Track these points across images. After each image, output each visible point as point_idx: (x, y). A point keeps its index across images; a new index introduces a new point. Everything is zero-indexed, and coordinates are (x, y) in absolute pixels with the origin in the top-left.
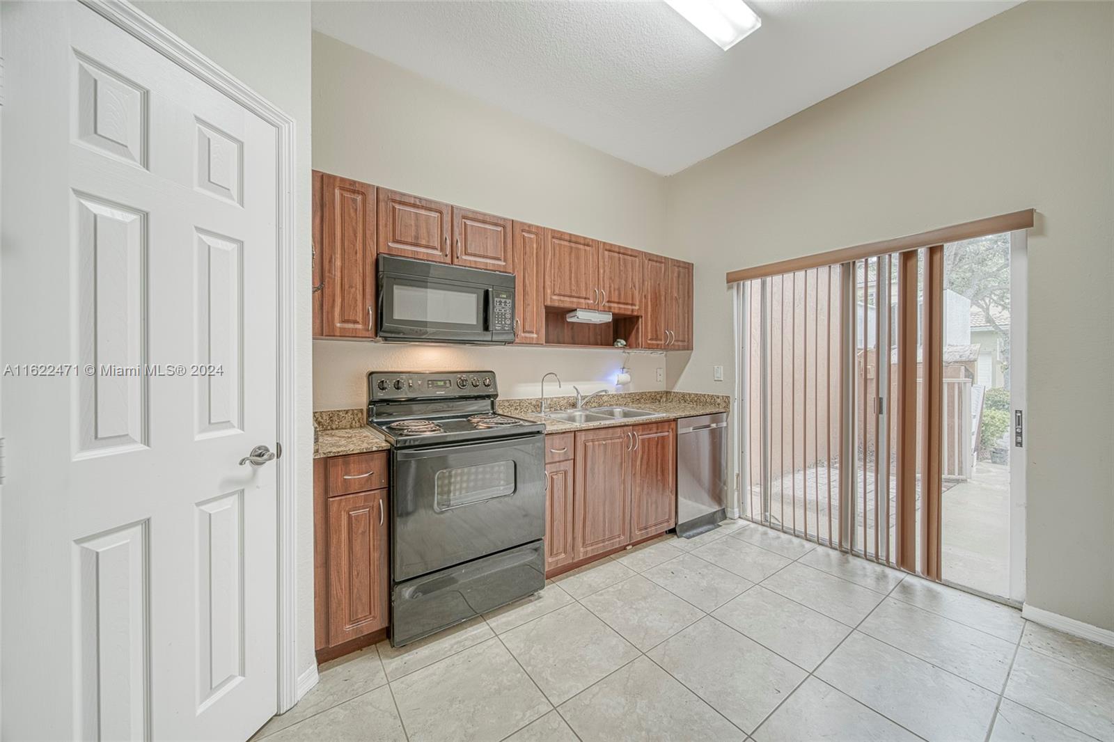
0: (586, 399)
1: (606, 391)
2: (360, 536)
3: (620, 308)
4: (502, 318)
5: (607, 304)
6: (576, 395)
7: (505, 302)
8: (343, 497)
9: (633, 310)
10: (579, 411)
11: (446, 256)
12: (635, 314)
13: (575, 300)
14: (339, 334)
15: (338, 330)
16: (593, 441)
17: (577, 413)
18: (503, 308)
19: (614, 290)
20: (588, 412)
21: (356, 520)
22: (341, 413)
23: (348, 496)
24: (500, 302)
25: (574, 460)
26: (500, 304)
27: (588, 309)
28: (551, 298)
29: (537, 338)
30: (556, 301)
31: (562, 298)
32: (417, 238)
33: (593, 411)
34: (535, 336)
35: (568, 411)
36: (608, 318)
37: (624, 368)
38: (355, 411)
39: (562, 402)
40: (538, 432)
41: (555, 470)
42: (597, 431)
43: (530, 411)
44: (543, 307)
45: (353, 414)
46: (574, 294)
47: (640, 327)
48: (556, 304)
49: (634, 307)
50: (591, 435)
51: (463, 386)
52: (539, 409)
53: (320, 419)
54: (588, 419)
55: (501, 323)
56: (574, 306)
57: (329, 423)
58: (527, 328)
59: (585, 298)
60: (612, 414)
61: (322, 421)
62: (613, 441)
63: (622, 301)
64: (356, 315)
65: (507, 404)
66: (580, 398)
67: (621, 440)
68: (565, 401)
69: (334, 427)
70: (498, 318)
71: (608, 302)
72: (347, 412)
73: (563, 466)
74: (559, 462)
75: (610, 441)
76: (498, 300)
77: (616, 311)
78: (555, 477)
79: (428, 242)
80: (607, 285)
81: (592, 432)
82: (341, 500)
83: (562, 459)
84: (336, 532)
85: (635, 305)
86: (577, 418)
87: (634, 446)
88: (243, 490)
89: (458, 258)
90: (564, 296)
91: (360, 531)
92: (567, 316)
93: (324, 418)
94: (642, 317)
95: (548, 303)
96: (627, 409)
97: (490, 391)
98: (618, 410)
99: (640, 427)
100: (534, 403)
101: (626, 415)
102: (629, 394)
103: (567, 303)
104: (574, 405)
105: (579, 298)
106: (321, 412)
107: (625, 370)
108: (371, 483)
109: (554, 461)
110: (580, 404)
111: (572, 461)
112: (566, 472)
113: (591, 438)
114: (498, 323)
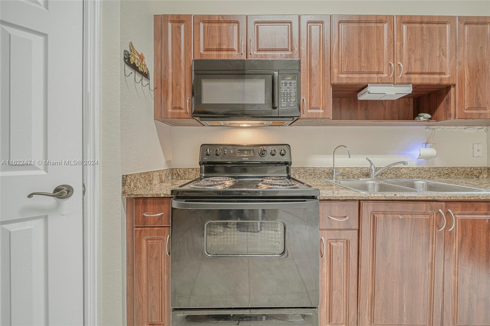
0: (380, 170)
1: (404, 163)
2: (154, 260)
3: (423, 79)
4: (287, 97)
5: (405, 76)
6: (369, 166)
7: (290, 83)
8: (143, 229)
9: (441, 79)
10: (373, 180)
11: (242, 54)
12: (445, 82)
13: (365, 76)
14: (170, 117)
15: (170, 114)
16: (385, 213)
17: (370, 182)
18: (288, 88)
19: (415, 61)
20: (382, 182)
21: (152, 247)
22: (190, 170)
23: (146, 229)
24: (286, 84)
25: (359, 230)
26: (286, 85)
27: (383, 83)
28: (338, 77)
29: (324, 113)
30: (343, 79)
31: (350, 76)
32: (220, 44)
33: (388, 181)
34: (321, 111)
35: (361, 179)
36: (408, 90)
37: (427, 143)
38: (198, 169)
39: (355, 172)
40: (313, 197)
41: (334, 238)
42: (391, 204)
43: (323, 177)
44: (330, 85)
45: (196, 171)
46: (363, 70)
47: (452, 96)
48: (344, 82)
49: (443, 76)
50: (382, 207)
51: (262, 155)
52: (331, 176)
53: (179, 172)
54: (382, 188)
55: (287, 101)
56: (365, 82)
57: (183, 175)
58: (313, 105)
59: (378, 73)
60: (412, 186)
61: (180, 174)
62: (414, 217)
63: (426, 70)
64: (180, 103)
65: (302, 171)
66: (373, 169)
67: (428, 217)
68: (358, 171)
69: (186, 178)
70: (284, 97)
71: (407, 73)
72: (193, 169)
73: (345, 235)
74: (339, 230)
75: (410, 216)
76: (283, 81)
77: (418, 82)
78: (334, 244)
79: (229, 46)
80: (405, 56)
81: (383, 203)
82: (141, 230)
83: (342, 227)
84: (138, 253)
85: (444, 74)
86: (370, 187)
87: (448, 226)
88: (47, 216)
89: (251, 54)
90: (353, 73)
91: (154, 256)
92: (358, 95)
93: (181, 172)
94: (455, 85)
95: (335, 81)
96: (432, 182)
97: (285, 159)
98: (420, 183)
99: (459, 205)
100: (327, 171)
101: (431, 188)
102: (435, 168)
103: (356, 79)
104: (367, 175)
105: (370, 73)
106: (179, 169)
107: (429, 145)
108: (162, 221)
109: (333, 228)
110: (373, 174)
111: (356, 231)
112: (348, 242)
113: (383, 210)
114: (284, 101)
